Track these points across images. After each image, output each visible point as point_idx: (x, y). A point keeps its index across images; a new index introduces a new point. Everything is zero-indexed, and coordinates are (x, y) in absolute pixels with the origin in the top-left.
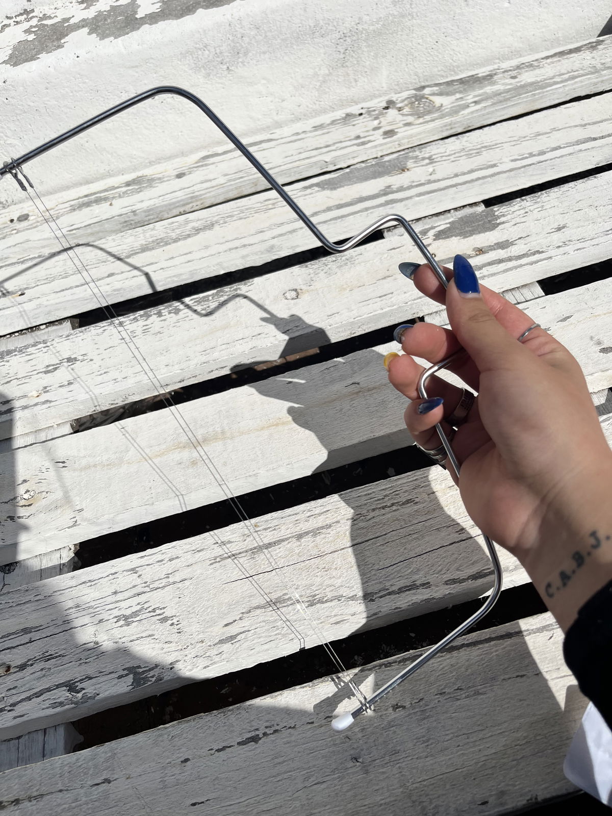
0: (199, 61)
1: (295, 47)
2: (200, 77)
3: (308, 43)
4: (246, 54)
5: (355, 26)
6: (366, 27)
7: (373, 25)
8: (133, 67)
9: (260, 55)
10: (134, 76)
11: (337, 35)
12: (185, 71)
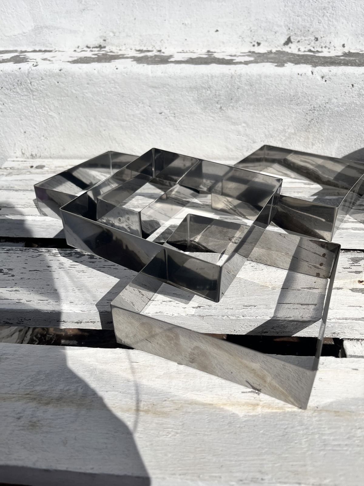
0: (201, 97)
1: (274, 107)
2: (198, 108)
3: (285, 107)
4: (237, 101)
5: (324, 104)
6: (332, 107)
7: (338, 107)
8: (153, 87)
9: (247, 106)
10: (152, 93)
11: (309, 107)
12: (189, 101)
